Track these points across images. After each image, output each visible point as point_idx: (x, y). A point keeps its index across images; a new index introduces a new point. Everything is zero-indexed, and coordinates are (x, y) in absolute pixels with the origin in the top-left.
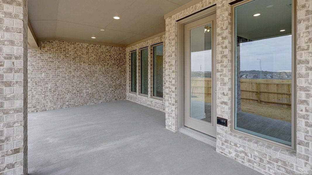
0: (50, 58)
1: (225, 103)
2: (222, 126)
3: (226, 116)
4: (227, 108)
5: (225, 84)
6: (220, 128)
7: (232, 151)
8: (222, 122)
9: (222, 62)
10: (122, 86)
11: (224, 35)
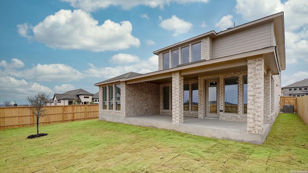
0: (132, 90)
1: (222, 106)
2: (221, 112)
3: (222, 109)
4: (223, 107)
5: (222, 100)
6: (221, 113)
7: (224, 118)
8: (221, 111)
9: (221, 94)
10: (158, 106)
11: (222, 87)
